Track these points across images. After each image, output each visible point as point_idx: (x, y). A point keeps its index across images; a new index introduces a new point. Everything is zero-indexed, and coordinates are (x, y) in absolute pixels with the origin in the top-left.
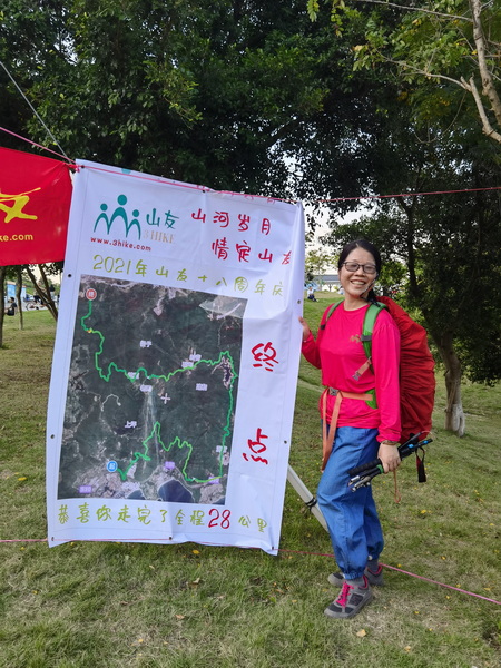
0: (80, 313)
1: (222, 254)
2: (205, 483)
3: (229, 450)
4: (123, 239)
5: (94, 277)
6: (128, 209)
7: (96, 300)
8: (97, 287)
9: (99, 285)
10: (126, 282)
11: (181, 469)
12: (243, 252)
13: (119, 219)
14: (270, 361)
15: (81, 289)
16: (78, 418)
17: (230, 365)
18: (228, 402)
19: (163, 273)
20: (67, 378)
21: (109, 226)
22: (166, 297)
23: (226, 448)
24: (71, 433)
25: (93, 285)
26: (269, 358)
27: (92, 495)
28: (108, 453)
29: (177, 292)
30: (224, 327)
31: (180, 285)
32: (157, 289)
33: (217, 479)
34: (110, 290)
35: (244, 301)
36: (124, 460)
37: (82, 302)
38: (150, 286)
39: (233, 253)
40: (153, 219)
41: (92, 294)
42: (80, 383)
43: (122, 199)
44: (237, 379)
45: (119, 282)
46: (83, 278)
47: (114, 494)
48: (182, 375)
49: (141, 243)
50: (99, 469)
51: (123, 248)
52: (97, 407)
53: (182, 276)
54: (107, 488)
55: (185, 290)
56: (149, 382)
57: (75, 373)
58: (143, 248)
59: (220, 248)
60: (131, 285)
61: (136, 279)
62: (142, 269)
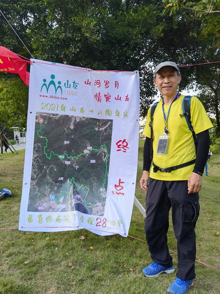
0: (36, 129)
1: (99, 100)
2: (95, 205)
3: (106, 190)
4: (54, 95)
5: (42, 113)
6: (56, 81)
7: (43, 123)
8: (44, 118)
9: (44, 116)
10: (57, 115)
11: (84, 199)
12: (108, 98)
13: (52, 86)
14: (125, 148)
15: (36, 118)
16: (37, 176)
17: (106, 151)
18: (105, 168)
19: (74, 110)
20: (32, 158)
21: (47, 89)
22: (75, 121)
23: (104, 189)
24: (35, 182)
25: (41, 116)
26: (124, 146)
27: (44, 211)
28: (51, 191)
29: (80, 118)
30: (103, 133)
31: (81, 115)
32: (71, 117)
33: (100, 204)
34: (50, 118)
35: (112, 121)
36: (58, 194)
37: (37, 124)
38: (68, 116)
39: (103, 99)
40: (67, 85)
41: (41, 121)
42: (38, 160)
43: (53, 77)
44: (109, 157)
45: (53, 115)
46: (37, 113)
47: (54, 210)
48: (84, 156)
49: (63, 96)
50: (47, 199)
51: (54, 99)
52: (46, 171)
53: (82, 110)
54: (50, 208)
55: (84, 117)
56: (69, 160)
57: (35, 156)
58: (63, 99)
59: (98, 97)
60: (59, 116)
61: (61, 113)
62: (63, 109)
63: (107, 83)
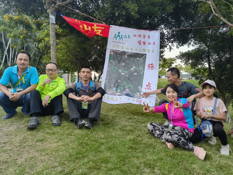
0: (110, 57)
1: (140, 44)
2: (136, 94)
3: (142, 87)
4: (119, 41)
5: (113, 50)
6: (120, 35)
7: (113, 55)
8: (114, 52)
9: (114, 51)
10: (120, 51)
11: (130, 91)
12: (144, 43)
13: (118, 37)
14: (152, 68)
15: (110, 52)
16: (108, 78)
17: (142, 69)
18: (142, 77)
19: (128, 49)
20: (107, 70)
21: (116, 39)
22: (128, 54)
23: (141, 87)
24: (107, 81)
25: (112, 51)
26: (152, 67)
27: (110, 94)
28: (114, 86)
29: (130, 53)
30: (141, 61)
31: (131, 51)
32: (126, 52)
33: (139, 93)
34: (116, 52)
35: (146, 54)
36: (117, 88)
37: (110, 55)
38: (125, 52)
39: (142, 44)
40: (125, 37)
41: (112, 53)
42: (109, 71)
43: (119, 33)
44: (144, 72)
45: (118, 51)
46: (111, 50)
47: (115, 95)
48: (131, 71)
49: (123, 42)
50: (112, 89)
51: (119, 43)
52: (112, 77)
53: (132, 49)
54: (113, 94)
55: (132, 52)
56: (123, 72)
57: (108, 69)
58: (123, 43)
59: (139, 42)
60: (121, 51)
61: (122, 50)
62: (123, 48)
63: (144, 36)
